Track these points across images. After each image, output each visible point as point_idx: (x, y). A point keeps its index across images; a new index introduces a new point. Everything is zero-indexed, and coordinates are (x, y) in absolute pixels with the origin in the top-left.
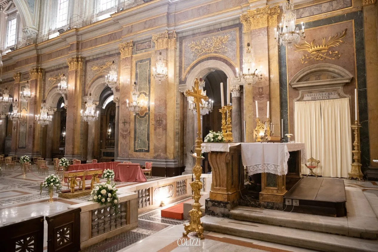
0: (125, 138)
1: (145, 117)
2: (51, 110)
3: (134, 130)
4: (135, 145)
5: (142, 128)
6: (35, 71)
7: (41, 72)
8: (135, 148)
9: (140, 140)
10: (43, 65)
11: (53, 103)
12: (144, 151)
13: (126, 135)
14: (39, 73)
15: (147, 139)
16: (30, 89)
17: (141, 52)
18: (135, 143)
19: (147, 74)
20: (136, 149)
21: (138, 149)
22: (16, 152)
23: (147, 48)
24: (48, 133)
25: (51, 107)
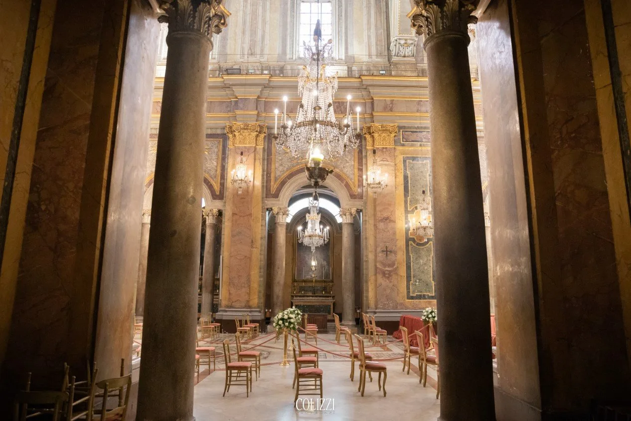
0: (388, 277)
1: (427, 245)
3: (406, 264)
4: (408, 288)
5: (421, 261)
8: (408, 292)
9: (419, 280)
12: (427, 297)
13: (390, 272)
15: (432, 279)
17: (412, 146)
18: (409, 285)
19: (427, 181)
20: (411, 295)
21: (415, 295)
23: (424, 141)
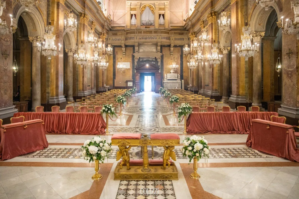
0: (290, 77)
2: (225, 50)
6: (210, 15)
7: (215, 15)
10: (215, 8)
11: (226, 42)
13: (292, 72)
14: (214, 16)
16: (206, 33)
22: (204, 89)
24: (223, 72)
25: (224, 47)
